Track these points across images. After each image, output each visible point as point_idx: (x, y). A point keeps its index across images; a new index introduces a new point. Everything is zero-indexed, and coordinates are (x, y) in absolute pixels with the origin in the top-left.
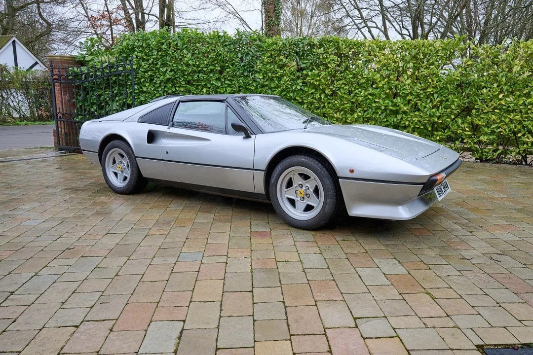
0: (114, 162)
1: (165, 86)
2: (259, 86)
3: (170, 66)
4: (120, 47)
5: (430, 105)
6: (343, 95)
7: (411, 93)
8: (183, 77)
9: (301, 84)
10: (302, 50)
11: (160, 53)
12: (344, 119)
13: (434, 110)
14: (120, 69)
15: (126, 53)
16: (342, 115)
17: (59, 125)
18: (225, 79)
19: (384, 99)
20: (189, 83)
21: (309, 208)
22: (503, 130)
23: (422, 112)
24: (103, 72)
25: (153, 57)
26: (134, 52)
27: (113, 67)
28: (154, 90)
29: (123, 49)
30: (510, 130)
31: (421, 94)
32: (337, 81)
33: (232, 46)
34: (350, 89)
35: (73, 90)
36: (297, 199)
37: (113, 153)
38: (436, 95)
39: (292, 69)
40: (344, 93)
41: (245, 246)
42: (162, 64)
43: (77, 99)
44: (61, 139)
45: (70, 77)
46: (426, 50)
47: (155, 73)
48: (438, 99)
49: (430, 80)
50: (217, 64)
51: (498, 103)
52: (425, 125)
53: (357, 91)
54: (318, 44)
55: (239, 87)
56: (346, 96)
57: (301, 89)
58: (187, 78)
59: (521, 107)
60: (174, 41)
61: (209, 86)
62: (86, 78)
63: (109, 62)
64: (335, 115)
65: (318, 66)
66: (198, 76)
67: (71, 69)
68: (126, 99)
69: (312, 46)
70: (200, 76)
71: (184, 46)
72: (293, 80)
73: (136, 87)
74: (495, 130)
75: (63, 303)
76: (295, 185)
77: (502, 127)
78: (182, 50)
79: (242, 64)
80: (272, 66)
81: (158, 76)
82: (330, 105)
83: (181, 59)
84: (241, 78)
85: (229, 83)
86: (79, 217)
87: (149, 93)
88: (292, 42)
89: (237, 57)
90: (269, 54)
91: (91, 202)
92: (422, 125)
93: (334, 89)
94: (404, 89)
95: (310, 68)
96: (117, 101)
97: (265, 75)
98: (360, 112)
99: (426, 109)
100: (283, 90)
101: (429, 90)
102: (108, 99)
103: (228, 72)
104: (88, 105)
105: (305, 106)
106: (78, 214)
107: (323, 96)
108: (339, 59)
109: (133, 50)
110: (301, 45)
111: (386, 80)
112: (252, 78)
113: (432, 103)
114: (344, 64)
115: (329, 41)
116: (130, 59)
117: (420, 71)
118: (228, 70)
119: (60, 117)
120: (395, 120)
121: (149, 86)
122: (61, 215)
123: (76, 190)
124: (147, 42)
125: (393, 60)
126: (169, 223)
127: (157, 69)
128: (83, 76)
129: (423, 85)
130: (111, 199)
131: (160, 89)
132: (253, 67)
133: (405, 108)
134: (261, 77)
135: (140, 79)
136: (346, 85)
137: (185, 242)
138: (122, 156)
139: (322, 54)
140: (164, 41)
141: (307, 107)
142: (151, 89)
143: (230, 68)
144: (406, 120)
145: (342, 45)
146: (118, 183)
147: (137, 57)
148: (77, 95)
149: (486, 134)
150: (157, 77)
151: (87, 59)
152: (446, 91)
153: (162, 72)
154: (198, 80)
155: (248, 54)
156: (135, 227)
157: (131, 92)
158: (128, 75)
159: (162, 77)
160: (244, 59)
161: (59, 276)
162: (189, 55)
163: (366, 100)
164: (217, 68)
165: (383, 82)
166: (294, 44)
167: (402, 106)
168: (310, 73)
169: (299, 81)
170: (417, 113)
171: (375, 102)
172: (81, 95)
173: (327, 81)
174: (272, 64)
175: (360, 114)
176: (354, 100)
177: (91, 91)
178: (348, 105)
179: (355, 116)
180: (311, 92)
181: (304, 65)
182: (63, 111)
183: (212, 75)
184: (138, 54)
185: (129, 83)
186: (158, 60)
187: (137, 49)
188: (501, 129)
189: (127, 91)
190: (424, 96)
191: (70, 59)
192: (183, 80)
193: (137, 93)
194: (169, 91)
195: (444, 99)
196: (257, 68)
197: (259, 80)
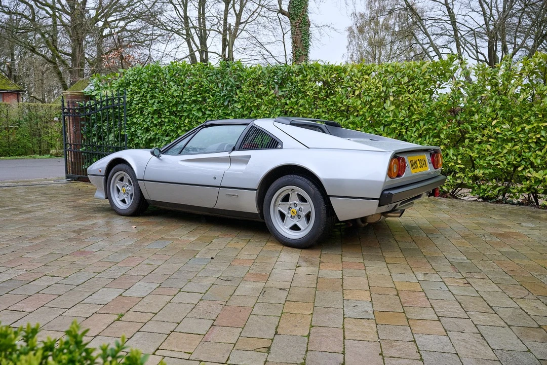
1: (152, 118)
2: (237, 115)
3: (157, 97)
4: (119, 82)
5: (416, 134)
7: (395, 121)
8: (168, 108)
9: (278, 113)
10: (280, 78)
11: (150, 86)
13: (421, 139)
14: (116, 101)
15: (122, 87)
18: (206, 109)
19: (367, 127)
20: (173, 113)
22: (501, 163)
24: (101, 105)
25: (144, 90)
26: (129, 86)
28: (144, 121)
29: (121, 83)
30: (508, 164)
31: (406, 122)
33: (214, 76)
35: (79, 122)
38: (422, 123)
39: (270, 98)
42: (151, 96)
43: (82, 130)
45: (77, 111)
47: (145, 105)
48: (425, 127)
49: (415, 106)
50: (199, 94)
51: (493, 131)
53: (338, 119)
54: (297, 71)
55: (219, 117)
58: (172, 109)
59: (520, 136)
60: (163, 74)
61: (191, 116)
65: (296, 94)
67: (78, 103)
68: (120, 130)
69: (291, 73)
70: (183, 106)
71: (172, 79)
72: (272, 109)
73: (128, 119)
74: (492, 163)
77: (500, 159)
78: (169, 82)
79: (222, 94)
80: (251, 96)
81: (147, 108)
83: (167, 91)
84: (221, 108)
85: (210, 113)
87: (139, 124)
88: (270, 71)
89: (218, 87)
90: (247, 84)
94: (387, 117)
95: (289, 96)
96: (113, 133)
97: (244, 105)
99: (412, 139)
101: (414, 117)
102: (106, 130)
103: (208, 103)
109: (128, 84)
110: (279, 73)
111: (368, 106)
112: (232, 108)
113: (419, 132)
114: (323, 91)
115: (309, 68)
117: (404, 96)
118: (209, 100)
121: (139, 117)
125: (374, 85)
127: (146, 101)
129: (408, 112)
131: (147, 121)
132: (232, 97)
134: (240, 107)
135: (132, 111)
136: (325, 113)
139: (301, 81)
140: (155, 74)
142: (140, 120)
143: (210, 98)
145: (322, 71)
147: (131, 90)
149: (481, 167)
151: (94, 94)
152: (433, 118)
153: (151, 104)
154: (182, 111)
155: (227, 84)
159: (150, 109)
160: (225, 89)
162: (175, 87)
164: (199, 99)
165: (364, 110)
166: (273, 72)
168: (288, 102)
174: (250, 93)
181: (282, 94)
182: (70, 142)
183: (193, 106)
184: (133, 87)
185: (123, 115)
186: (148, 93)
187: (132, 83)
188: (498, 162)
190: (410, 124)
191: (80, 94)
192: (168, 111)
193: (129, 124)
194: (156, 122)
195: (430, 127)
196: (236, 98)
197: (237, 110)
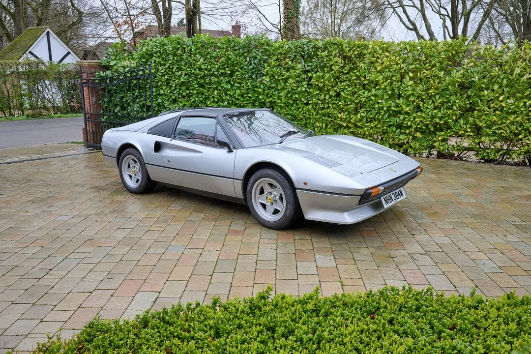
0: (129, 167)
1: (180, 89)
2: (266, 88)
3: (184, 69)
4: (140, 53)
5: (432, 106)
6: (347, 96)
7: (413, 94)
8: (195, 80)
9: (306, 86)
10: (307, 53)
11: (176, 58)
12: (348, 119)
13: (435, 111)
14: (140, 73)
15: (145, 59)
16: (346, 115)
17: (88, 124)
18: (234, 82)
19: (387, 99)
20: (202, 86)
21: (276, 212)
22: (504, 132)
23: (424, 113)
24: (125, 76)
25: (170, 62)
26: (152, 57)
27: (134, 71)
28: (171, 92)
29: (143, 54)
30: (511, 132)
31: (423, 95)
32: (341, 82)
33: (241, 50)
34: (353, 90)
35: (100, 92)
36: (268, 204)
37: (128, 159)
38: (437, 97)
39: (297, 72)
40: (348, 95)
41: (220, 242)
42: (177, 68)
43: (103, 101)
44: (89, 137)
45: (97, 81)
46: (429, 51)
47: (171, 77)
48: (440, 100)
49: (432, 82)
50: (227, 67)
51: (499, 104)
52: (427, 126)
53: (360, 92)
54: (323, 47)
55: (247, 89)
56: (349, 97)
57: (305, 90)
58: (200, 81)
59: (522, 109)
60: (188, 46)
61: (220, 88)
62: (110, 81)
63: (130, 67)
64: (339, 115)
65: (322, 68)
66: (210, 79)
67: (98, 73)
68: (146, 101)
69: (317, 48)
70: (212, 79)
71: (197, 51)
72: (298, 82)
73: (154, 90)
74: (497, 131)
75: (83, 278)
76: (266, 193)
77: (503, 128)
78: (195, 55)
79: (251, 67)
80: (279, 69)
81: (174, 79)
82: (334, 106)
83: (194, 64)
84: (249, 81)
85: (238, 85)
86: (99, 214)
87: (166, 95)
88: (297, 46)
89: (246, 61)
90: (275, 58)
91: (110, 200)
92: (424, 125)
93: (338, 90)
94: (406, 91)
95: (315, 70)
96: (138, 103)
97: (272, 78)
98: (363, 112)
99: (428, 110)
100: (289, 92)
101: (431, 91)
102: (129, 101)
103: (237, 76)
104: (113, 107)
105: (310, 107)
106: (99, 211)
107: (327, 97)
108: (343, 61)
109: (151, 55)
110: (306, 48)
111: (389, 81)
112: (260, 81)
113: (434, 104)
114: (347, 66)
115: (334, 44)
116: (149, 63)
117: (422, 73)
118: (237, 73)
119: (88, 117)
120: (398, 120)
121: (166, 89)
122: (85, 212)
123: (98, 188)
124: (165, 47)
125: (395, 61)
126: (166, 221)
127: (173, 73)
128: (108, 79)
129: (424, 86)
130: (126, 198)
131: (175, 92)
132: (260, 70)
133: (408, 109)
134: (268, 80)
135: (157, 83)
136: (349, 86)
137: (175, 237)
138: (136, 162)
139: (327, 56)
140: (179, 46)
141: (312, 107)
142: (167, 92)
143: (239, 71)
144: (409, 121)
145: (346, 47)
146: (132, 184)
147: (155, 62)
148: (103, 97)
149: (488, 135)
150: (173, 81)
151: (111, 64)
152: (448, 92)
153: (177, 76)
154: (210, 83)
155: (255, 58)
156: (140, 224)
157: (150, 94)
158: (147, 79)
159: (177, 81)
160: (252, 62)
161: (81, 259)
162: (202, 60)
163: (369, 101)
164: (227, 72)
165: (385, 84)
166: (300, 47)
167: (404, 107)
168: (314, 75)
169: (305, 83)
170: (419, 114)
171: (378, 103)
172: (106, 97)
173: (331, 82)
174: (278, 67)
175: (363, 115)
176: (357, 101)
177: (115, 93)
178: (352, 106)
179: (359, 116)
180: (316, 93)
181: (310, 68)
182: (91, 112)
183: (222, 78)
184: (156, 59)
185: (148, 87)
186: (174, 65)
187: (154, 55)
188: (502, 131)
189: (146, 94)
190: (426, 97)
191: (97, 64)
192: (197, 83)
193: (155, 95)
194: (184, 94)
195: (445, 100)
196: (264, 71)
197: (266, 83)
